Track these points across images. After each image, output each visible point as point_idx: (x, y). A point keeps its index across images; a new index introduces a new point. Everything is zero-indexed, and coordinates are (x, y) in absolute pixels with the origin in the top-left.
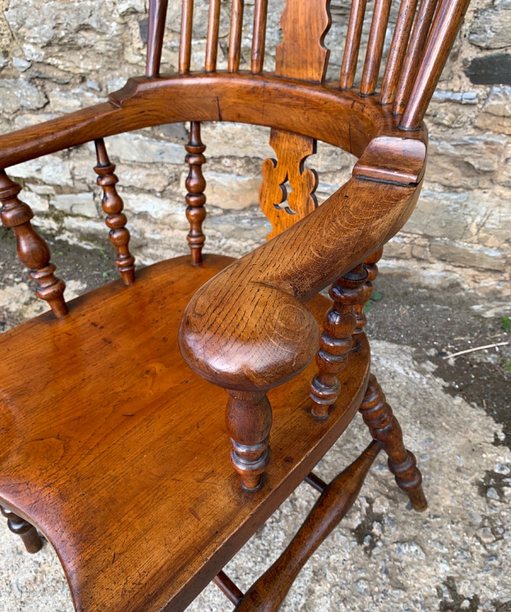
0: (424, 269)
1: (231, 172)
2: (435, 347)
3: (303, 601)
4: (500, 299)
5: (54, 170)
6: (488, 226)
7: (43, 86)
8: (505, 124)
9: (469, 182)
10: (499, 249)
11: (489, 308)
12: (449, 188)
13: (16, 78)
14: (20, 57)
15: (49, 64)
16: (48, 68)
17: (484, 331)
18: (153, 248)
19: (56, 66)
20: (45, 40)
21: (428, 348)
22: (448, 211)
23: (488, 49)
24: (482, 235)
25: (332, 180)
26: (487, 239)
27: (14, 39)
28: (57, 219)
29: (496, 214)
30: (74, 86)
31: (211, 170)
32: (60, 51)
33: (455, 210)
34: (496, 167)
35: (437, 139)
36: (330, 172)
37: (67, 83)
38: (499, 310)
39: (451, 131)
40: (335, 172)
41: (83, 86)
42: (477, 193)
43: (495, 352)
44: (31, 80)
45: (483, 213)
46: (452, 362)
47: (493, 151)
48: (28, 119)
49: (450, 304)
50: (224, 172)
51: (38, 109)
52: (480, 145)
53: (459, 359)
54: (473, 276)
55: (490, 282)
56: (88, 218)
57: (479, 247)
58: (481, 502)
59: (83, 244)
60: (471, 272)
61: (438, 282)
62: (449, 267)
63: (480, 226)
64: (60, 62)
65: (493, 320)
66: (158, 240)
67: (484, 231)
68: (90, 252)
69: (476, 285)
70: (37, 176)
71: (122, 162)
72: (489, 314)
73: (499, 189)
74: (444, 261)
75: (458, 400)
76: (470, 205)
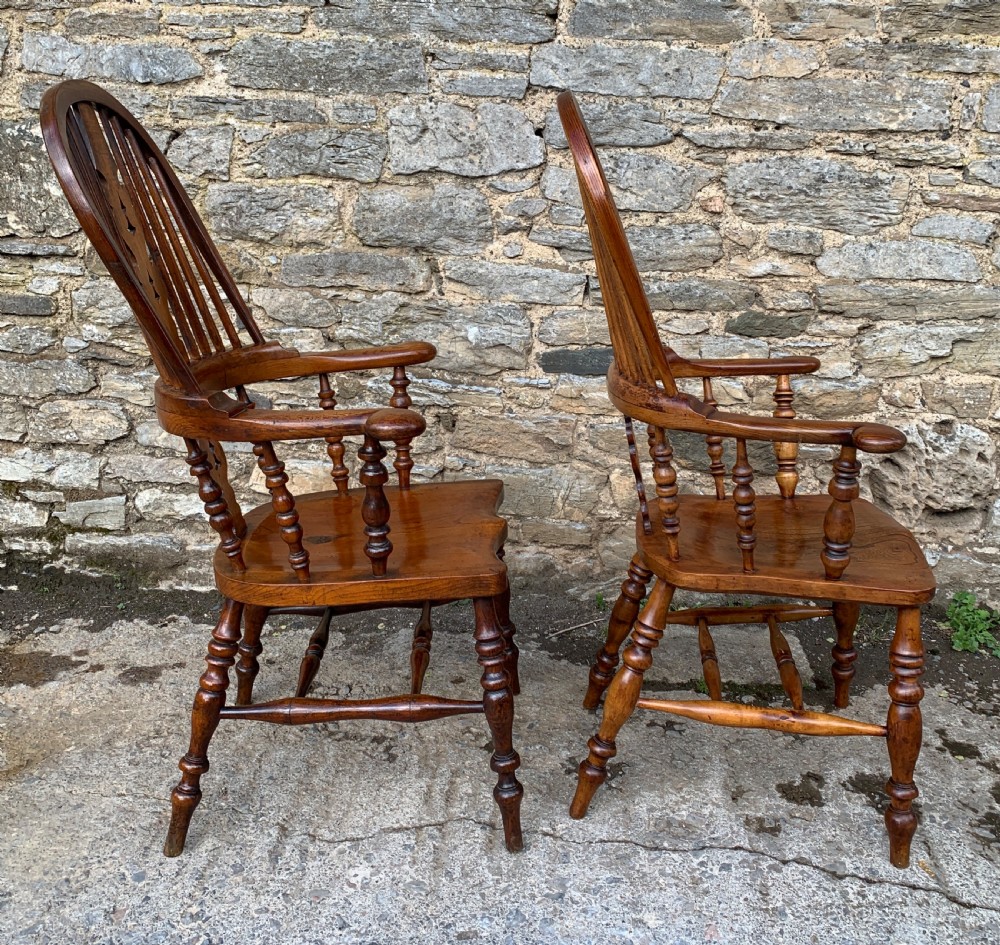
0: (518, 552)
1: (318, 459)
2: (537, 631)
3: (447, 787)
4: (591, 578)
5: (76, 468)
6: (572, 498)
7: (95, 369)
8: (574, 404)
9: (550, 457)
10: (583, 522)
11: (584, 591)
12: (535, 464)
13: (61, 359)
14: (76, 337)
15: (112, 346)
16: (108, 349)
17: (581, 612)
18: (194, 565)
19: (121, 348)
20: (120, 320)
21: (530, 633)
22: (536, 487)
23: (553, 346)
24: (568, 508)
25: (427, 461)
26: (572, 512)
27: (72, 318)
28: (53, 539)
29: (577, 488)
30: (137, 370)
31: (294, 458)
32: (131, 333)
33: (542, 485)
34: (571, 441)
35: (521, 419)
36: (425, 453)
37: (130, 366)
38: (593, 591)
39: (532, 411)
40: (429, 453)
41: (149, 369)
42: (559, 467)
43: (594, 628)
44: (82, 363)
45: (565, 486)
46: (554, 639)
47: (567, 428)
48: (59, 406)
49: (547, 591)
50: (309, 459)
51: (80, 393)
52: (556, 422)
53: (560, 637)
54: (565, 556)
55: (580, 560)
56: (107, 532)
57: (566, 522)
58: (593, 717)
59: (87, 572)
60: (562, 551)
61: (534, 565)
62: (542, 549)
63: (565, 499)
64: (127, 344)
65: (589, 602)
66: (204, 553)
67: (569, 505)
68: (95, 582)
69: (569, 566)
70: (45, 479)
71: (178, 454)
72: (584, 597)
73: (576, 464)
74: (536, 542)
75: (564, 662)
76: (555, 479)
